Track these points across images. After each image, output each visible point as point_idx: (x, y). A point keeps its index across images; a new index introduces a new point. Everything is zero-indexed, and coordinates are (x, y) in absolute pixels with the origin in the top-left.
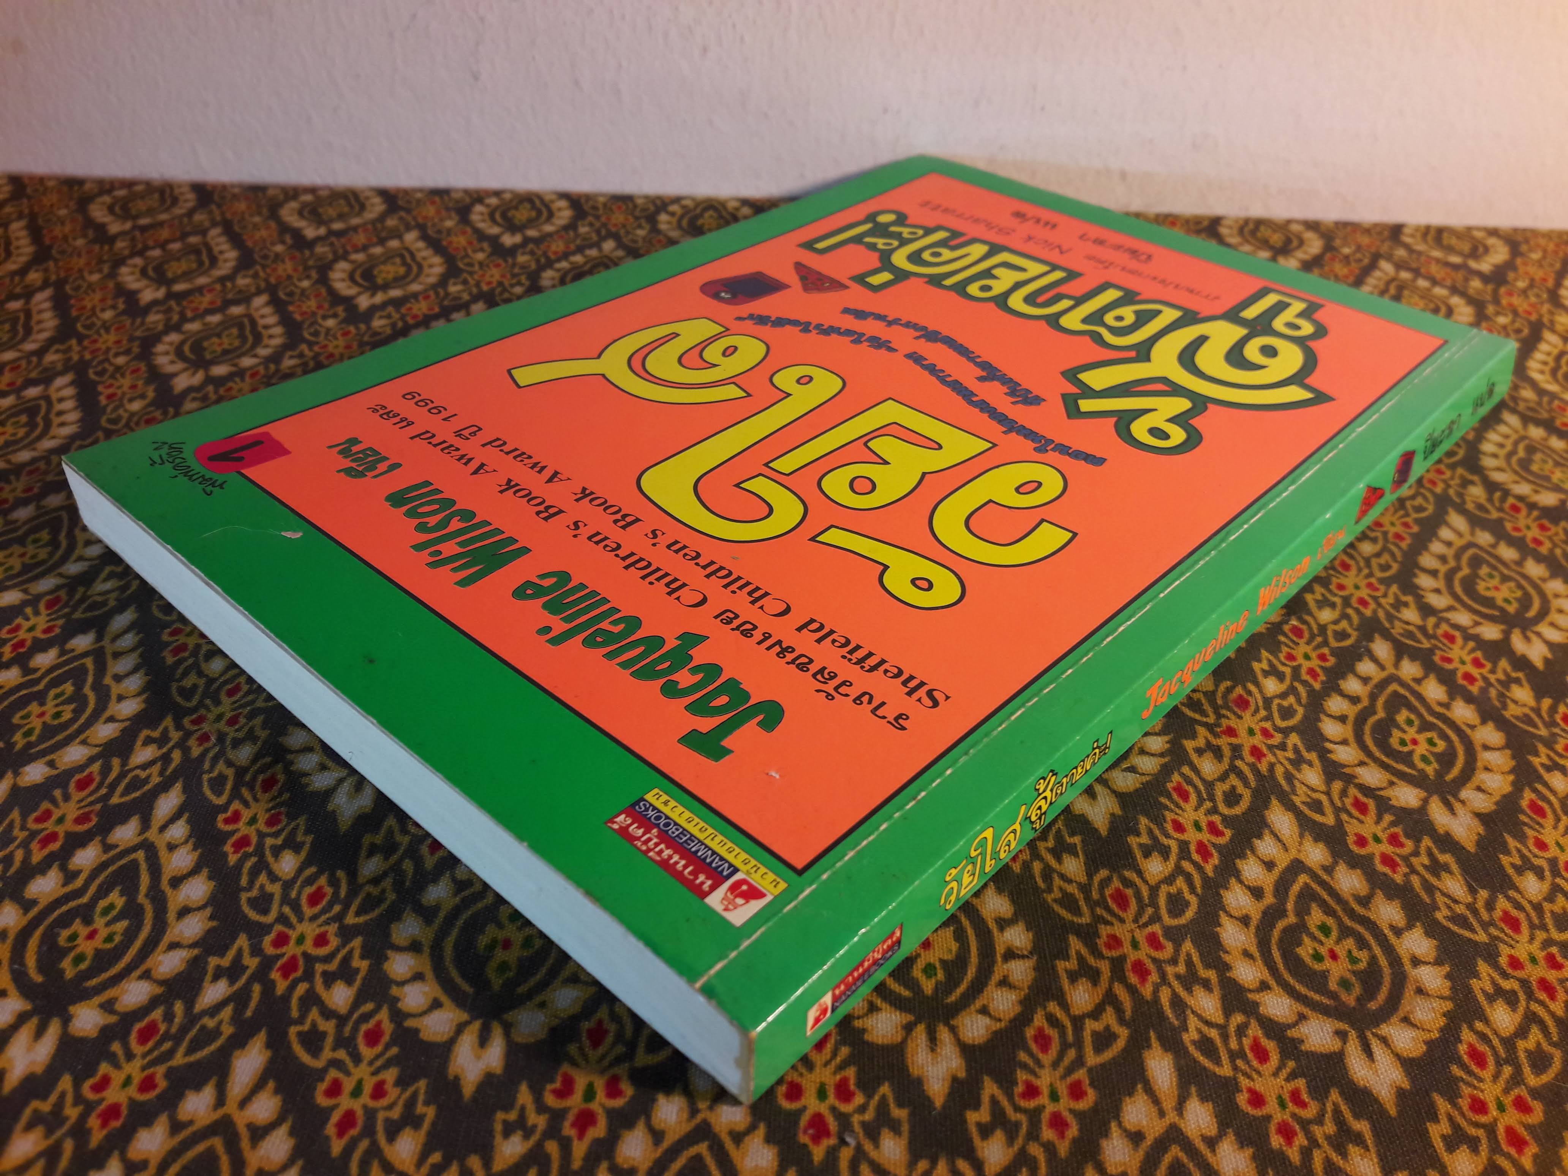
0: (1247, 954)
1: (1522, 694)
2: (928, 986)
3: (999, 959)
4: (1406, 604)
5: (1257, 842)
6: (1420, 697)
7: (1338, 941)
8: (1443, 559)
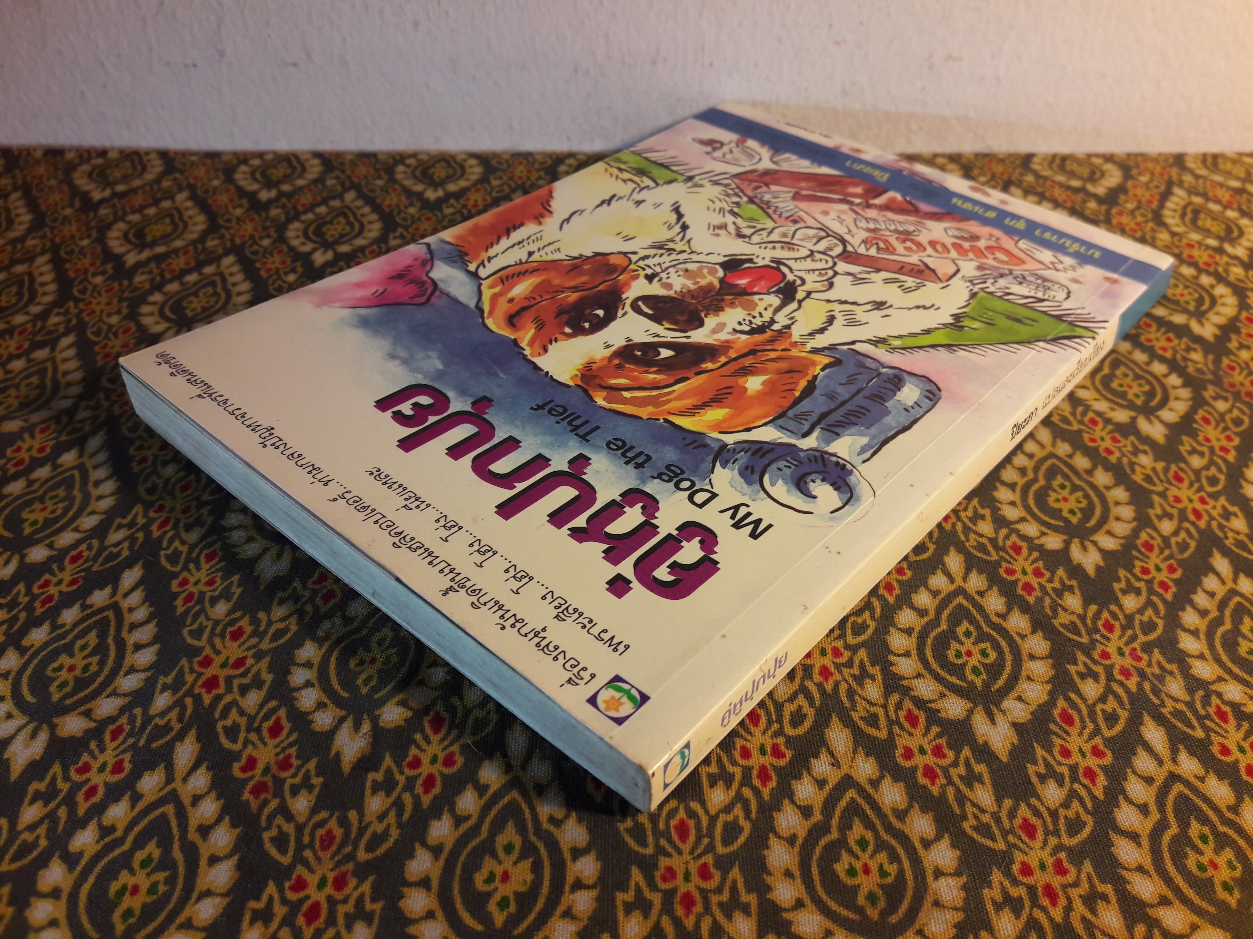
0: (788, 874)
1: (1073, 602)
2: (499, 919)
3: (567, 889)
4: (983, 517)
5: (814, 762)
6: (981, 609)
7: (871, 857)
8: (1023, 471)
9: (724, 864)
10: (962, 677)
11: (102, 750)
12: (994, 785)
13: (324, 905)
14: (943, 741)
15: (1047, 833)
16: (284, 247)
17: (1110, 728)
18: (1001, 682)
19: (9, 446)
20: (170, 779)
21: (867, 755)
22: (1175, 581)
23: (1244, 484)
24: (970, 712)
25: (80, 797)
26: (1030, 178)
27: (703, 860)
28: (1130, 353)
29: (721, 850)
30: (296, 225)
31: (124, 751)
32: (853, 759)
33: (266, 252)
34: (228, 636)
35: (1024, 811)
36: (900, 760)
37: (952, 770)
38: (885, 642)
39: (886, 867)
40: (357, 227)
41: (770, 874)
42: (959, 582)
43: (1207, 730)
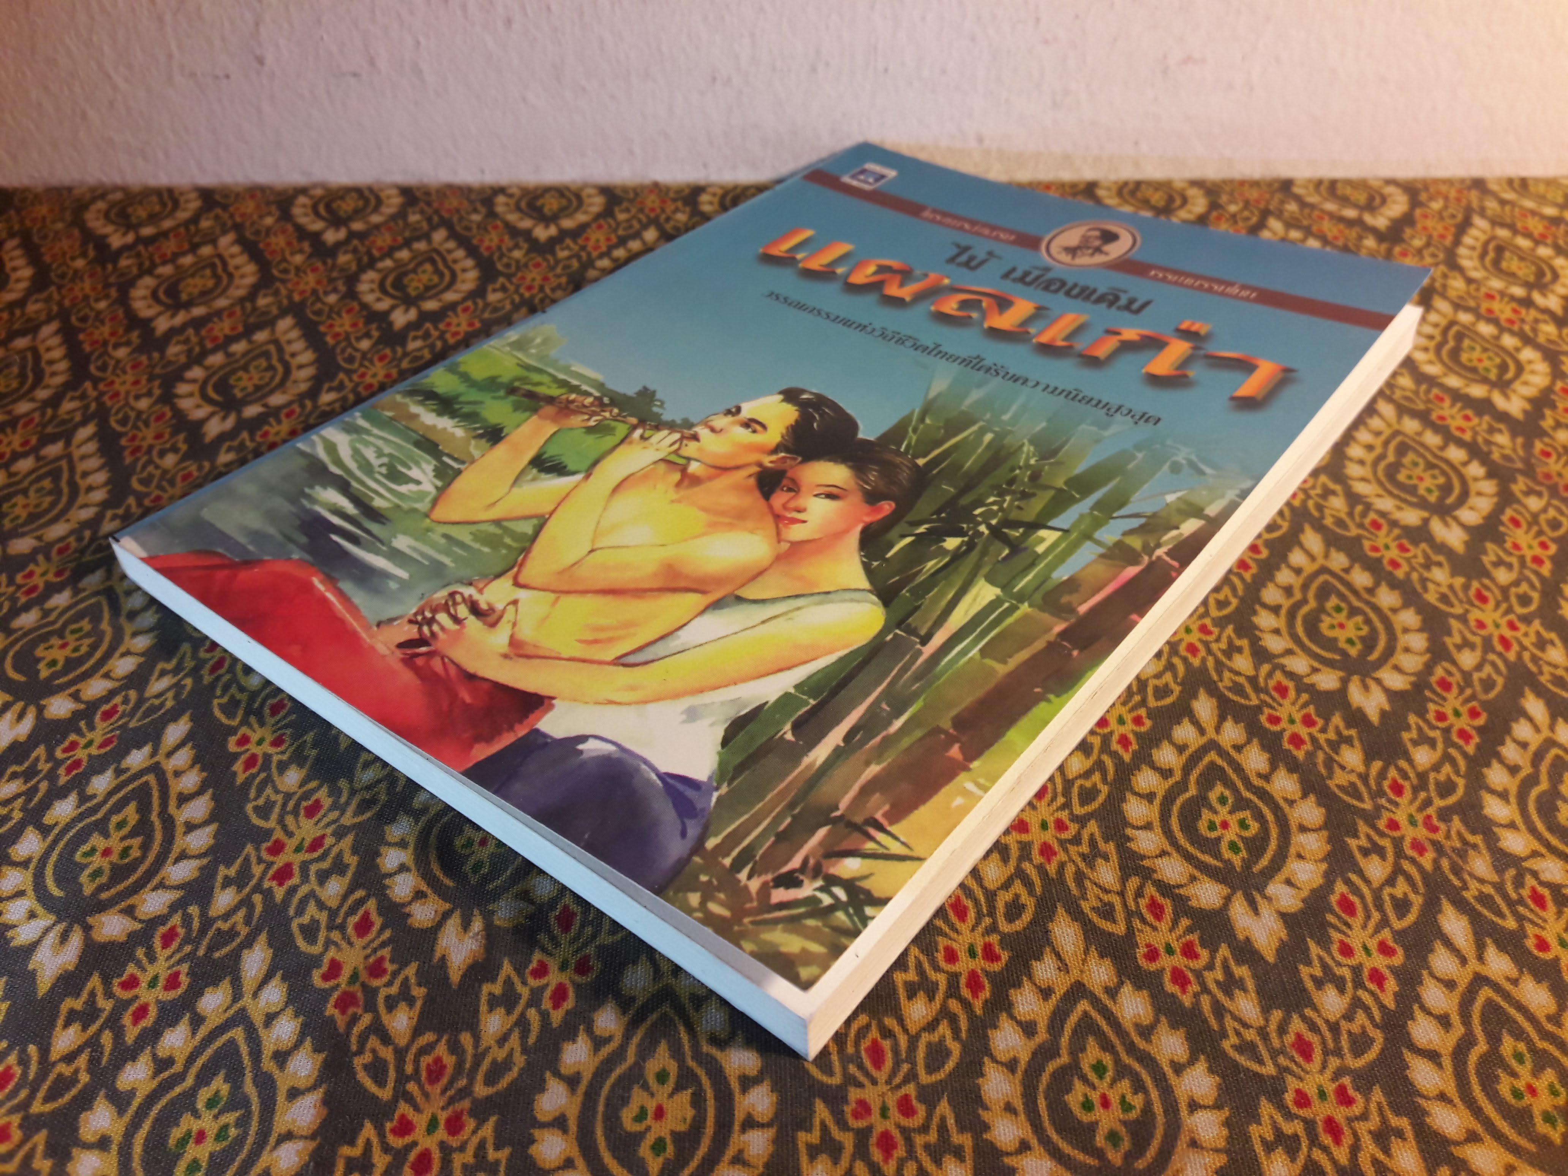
9: (929, 1096)
10: (1217, 856)
11: (152, 959)
12: (1261, 992)
13: (436, 1155)
14: (1194, 937)
15: (1326, 1053)
16: (355, 304)
17: (1401, 916)
18: (1264, 862)
19: (19, 571)
20: (237, 996)
21: (1102, 957)
22: (1480, 730)
23: (1563, 603)
24: (1228, 899)
25: (127, 1019)
26: (1292, 207)
27: (903, 1091)
28: (1419, 434)
29: (925, 1078)
30: (371, 275)
31: (180, 962)
32: (1084, 961)
33: (333, 311)
34: (302, 812)
35: (1297, 1025)
36: (1142, 962)
37: (1206, 974)
38: (1121, 812)
39: (1129, 1097)
40: (447, 278)
41: (986, 1108)
42: (1211, 733)
43: (1520, 918)
